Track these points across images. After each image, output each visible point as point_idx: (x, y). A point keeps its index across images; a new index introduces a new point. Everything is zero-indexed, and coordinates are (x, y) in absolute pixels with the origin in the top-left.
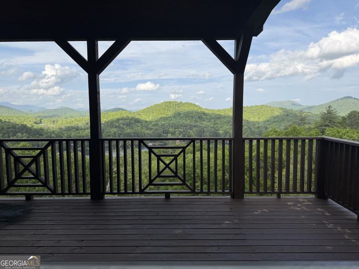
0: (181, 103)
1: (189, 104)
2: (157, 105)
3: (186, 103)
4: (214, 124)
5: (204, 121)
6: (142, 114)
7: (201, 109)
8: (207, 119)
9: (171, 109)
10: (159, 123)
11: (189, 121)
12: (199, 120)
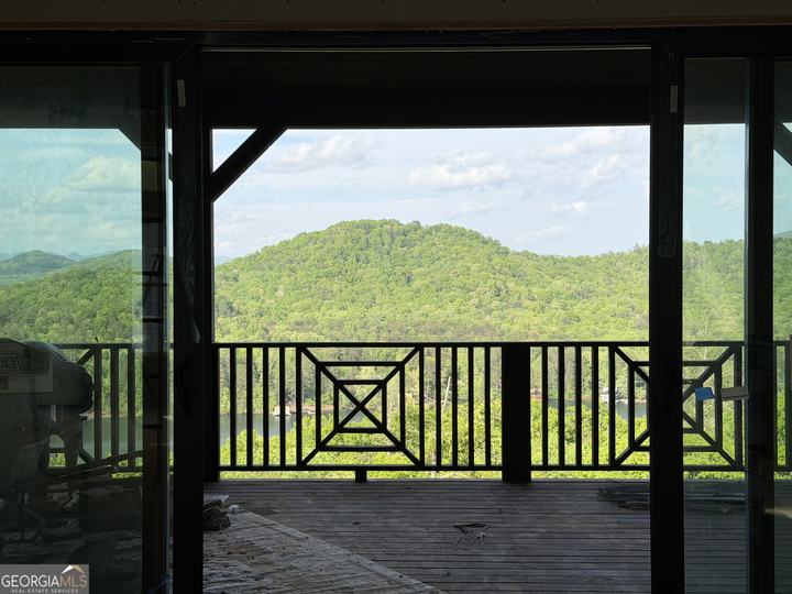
0: (417, 226)
1: (450, 231)
2: (311, 238)
3: (437, 228)
4: (566, 322)
5: (518, 305)
6: (243, 276)
7: (506, 252)
8: (533, 300)
9: (372, 253)
10: (317, 314)
11: (451, 308)
12: (496, 303)
